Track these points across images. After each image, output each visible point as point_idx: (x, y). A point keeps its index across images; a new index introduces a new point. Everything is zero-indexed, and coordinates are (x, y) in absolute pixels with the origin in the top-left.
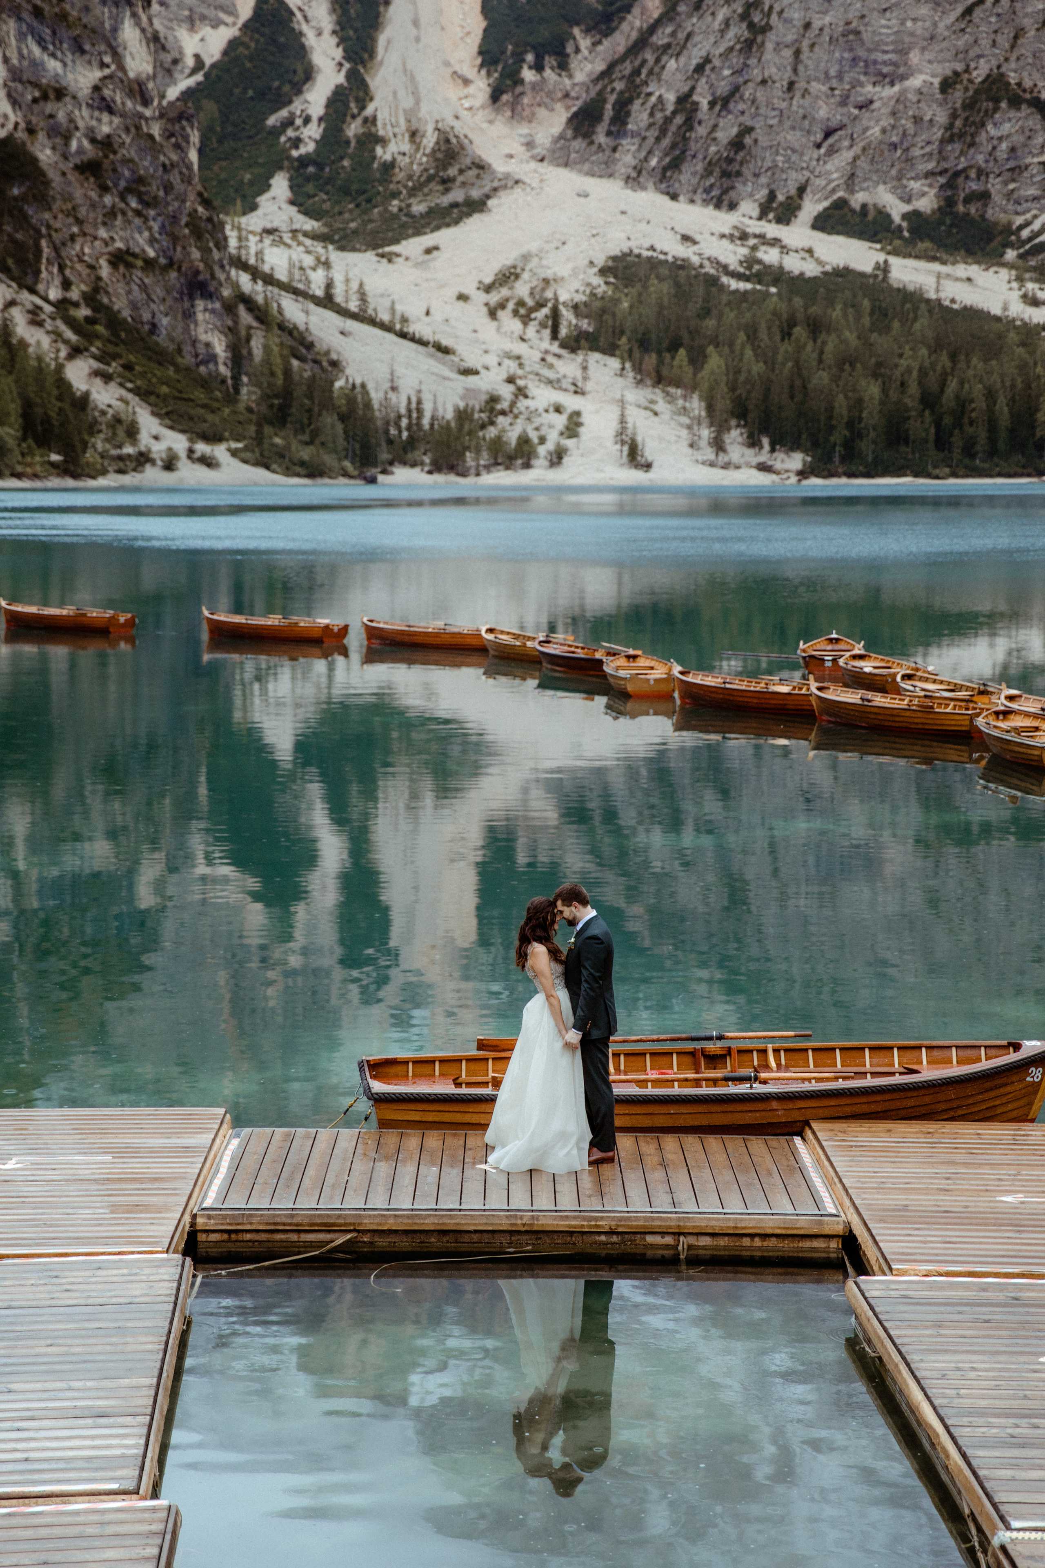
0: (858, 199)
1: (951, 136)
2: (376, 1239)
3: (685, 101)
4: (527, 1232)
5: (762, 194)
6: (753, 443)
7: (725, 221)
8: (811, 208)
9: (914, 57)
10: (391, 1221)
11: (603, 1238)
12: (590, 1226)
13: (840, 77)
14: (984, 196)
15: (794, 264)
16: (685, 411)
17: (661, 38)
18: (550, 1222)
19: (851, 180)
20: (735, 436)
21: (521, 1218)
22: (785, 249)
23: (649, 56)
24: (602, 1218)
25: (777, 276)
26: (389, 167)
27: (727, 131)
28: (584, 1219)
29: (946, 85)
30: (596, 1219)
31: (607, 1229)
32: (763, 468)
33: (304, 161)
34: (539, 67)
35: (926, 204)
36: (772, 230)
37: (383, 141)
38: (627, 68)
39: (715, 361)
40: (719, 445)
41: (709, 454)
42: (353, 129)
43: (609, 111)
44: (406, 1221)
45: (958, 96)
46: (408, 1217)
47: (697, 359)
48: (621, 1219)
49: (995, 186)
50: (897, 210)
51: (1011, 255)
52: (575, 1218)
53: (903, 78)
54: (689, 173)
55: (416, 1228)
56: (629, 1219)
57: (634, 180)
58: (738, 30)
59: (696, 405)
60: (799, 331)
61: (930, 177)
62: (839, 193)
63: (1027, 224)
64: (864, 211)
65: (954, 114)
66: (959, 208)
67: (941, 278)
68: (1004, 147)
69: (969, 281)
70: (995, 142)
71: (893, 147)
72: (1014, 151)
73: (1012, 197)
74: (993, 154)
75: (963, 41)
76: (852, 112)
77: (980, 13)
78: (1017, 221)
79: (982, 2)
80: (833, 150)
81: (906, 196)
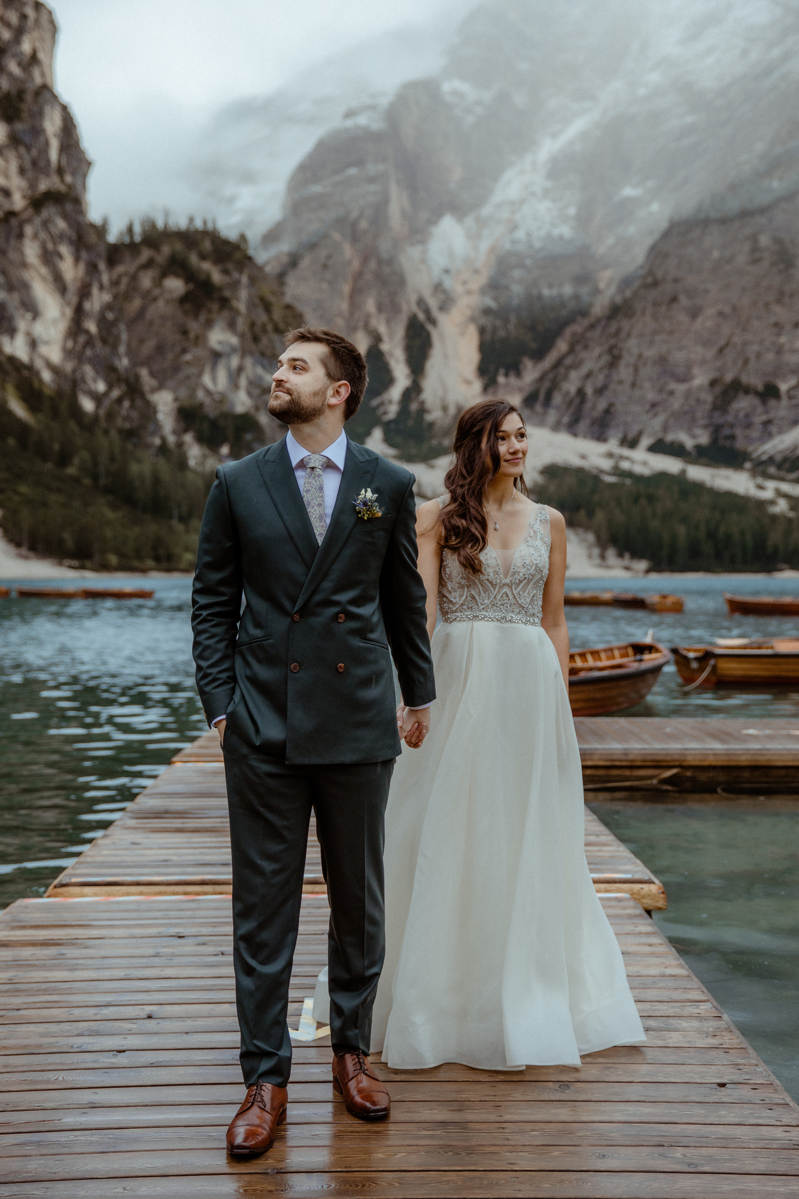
0: (670, 437)
1: (715, 407)
3: (581, 392)
5: (620, 435)
6: (620, 555)
7: (600, 448)
8: (646, 442)
9: (696, 371)
13: (659, 379)
14: (732, 437)
15: (639, 469)
16: (584, 540)
17: (568, 361)
19: (665, 428)
20: (611, 553)
22: (633, 462)
23: (562, 370)
25: (629, 474)
26: (431, 425)
27: (602, 405)
29: (713, 383)
32: (627, 568)
33: (390, 422)
34: (506, 375)
35: (704, 439)
36: (625, 452)
37: (428, 412)
38: (551, 376)
39: (600, 516)
40: (603, 557)
41: (597, 561)
42: (414, 407)
43: (542, 395)
45: (718, 389)
47: (591, 514)
49: (738, 432)
50: (689, 443)
51: (748, 465)
53: (690, 380)
54: (583, 425)
57: (556, 428)
58: (606, 359)
59: (591, 537)
60: (643, 501)
61: (705, 427)
62: (660, 435)
63: (755, 450)
64: (672, 444)
65: (716, 398)
66: (721, 442)
67: (713, 476)
68: (742, 415)
69: (727, 478)
70: (738, 411)
71: (686, 413)
72: (747, 416)
73: (747, 437)
74: (736, 417)
75: (719, 364)
76: (664, 396)
77: (726, 351)
78: (750, 449)
79: (727, 345)
80: (656, 415)
81: (694, 437)
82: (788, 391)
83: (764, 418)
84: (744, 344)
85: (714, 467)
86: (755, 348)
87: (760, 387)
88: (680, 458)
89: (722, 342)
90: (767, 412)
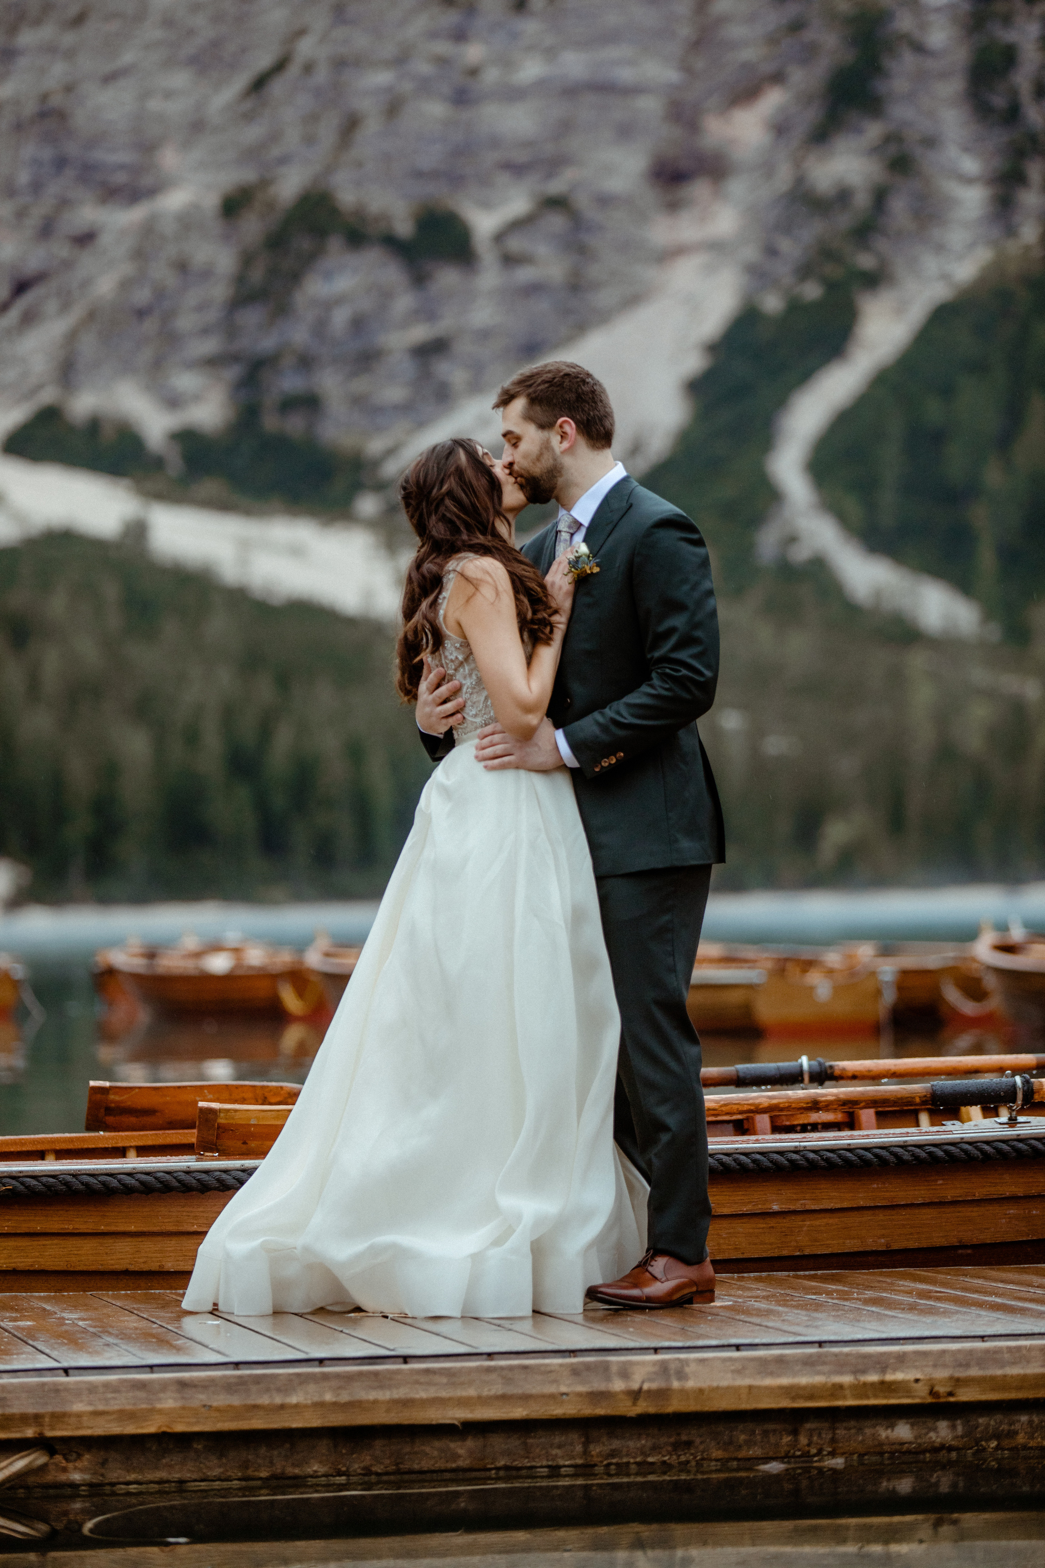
1: (245, 293)
2: (116, 1473)
4: (644, 1422)
9: (170, 160)
10: (169, 1402)
11: (903, 1431)
12: (863, 1389)
13: (36, 187)
14: (308, 404)
18: (726, 1380)
19: (67, 370)
21: (625, 1373)
24: (901, 1360)
28: (841, 1364)
29: (233, 205)
30: (882, 1363)
31: (920, 1396)
44: (221, 1400)
45: (252, 226)
46: (230, 1387)
48: (967, 1359)
49: (329, 384)
50: (153, 424)
51: (364, 505)
52: (808, 1363)
53: (152, 192)
55: (258, 1423)
56: (992, 1357)
61: (212, 363)
62: (48, 396)
63: (391, 452)
64: (94, 425)
65: (247, 260)
66: (271, 422)
67: (244, 545)
68: (340, 318)
69: (296, 552)
70: (328, 305)
71: (141, 313)
72: (358, 324)
73: (358, 402)
74: (320, 328)
75: (253, 133)
76: (61, 250)
77: (277, 87)
78: (375, 446)
79: (280, 66)
80: (29, 319)
81: (173, 402)
82: (500, 237)
83: (420, 333)
84: (340, 64)
85: (248, 512)
86: (382, 78)
87: (404, 228)
88: (126, 482)
89: (264, 60)
90: (427, 313)
